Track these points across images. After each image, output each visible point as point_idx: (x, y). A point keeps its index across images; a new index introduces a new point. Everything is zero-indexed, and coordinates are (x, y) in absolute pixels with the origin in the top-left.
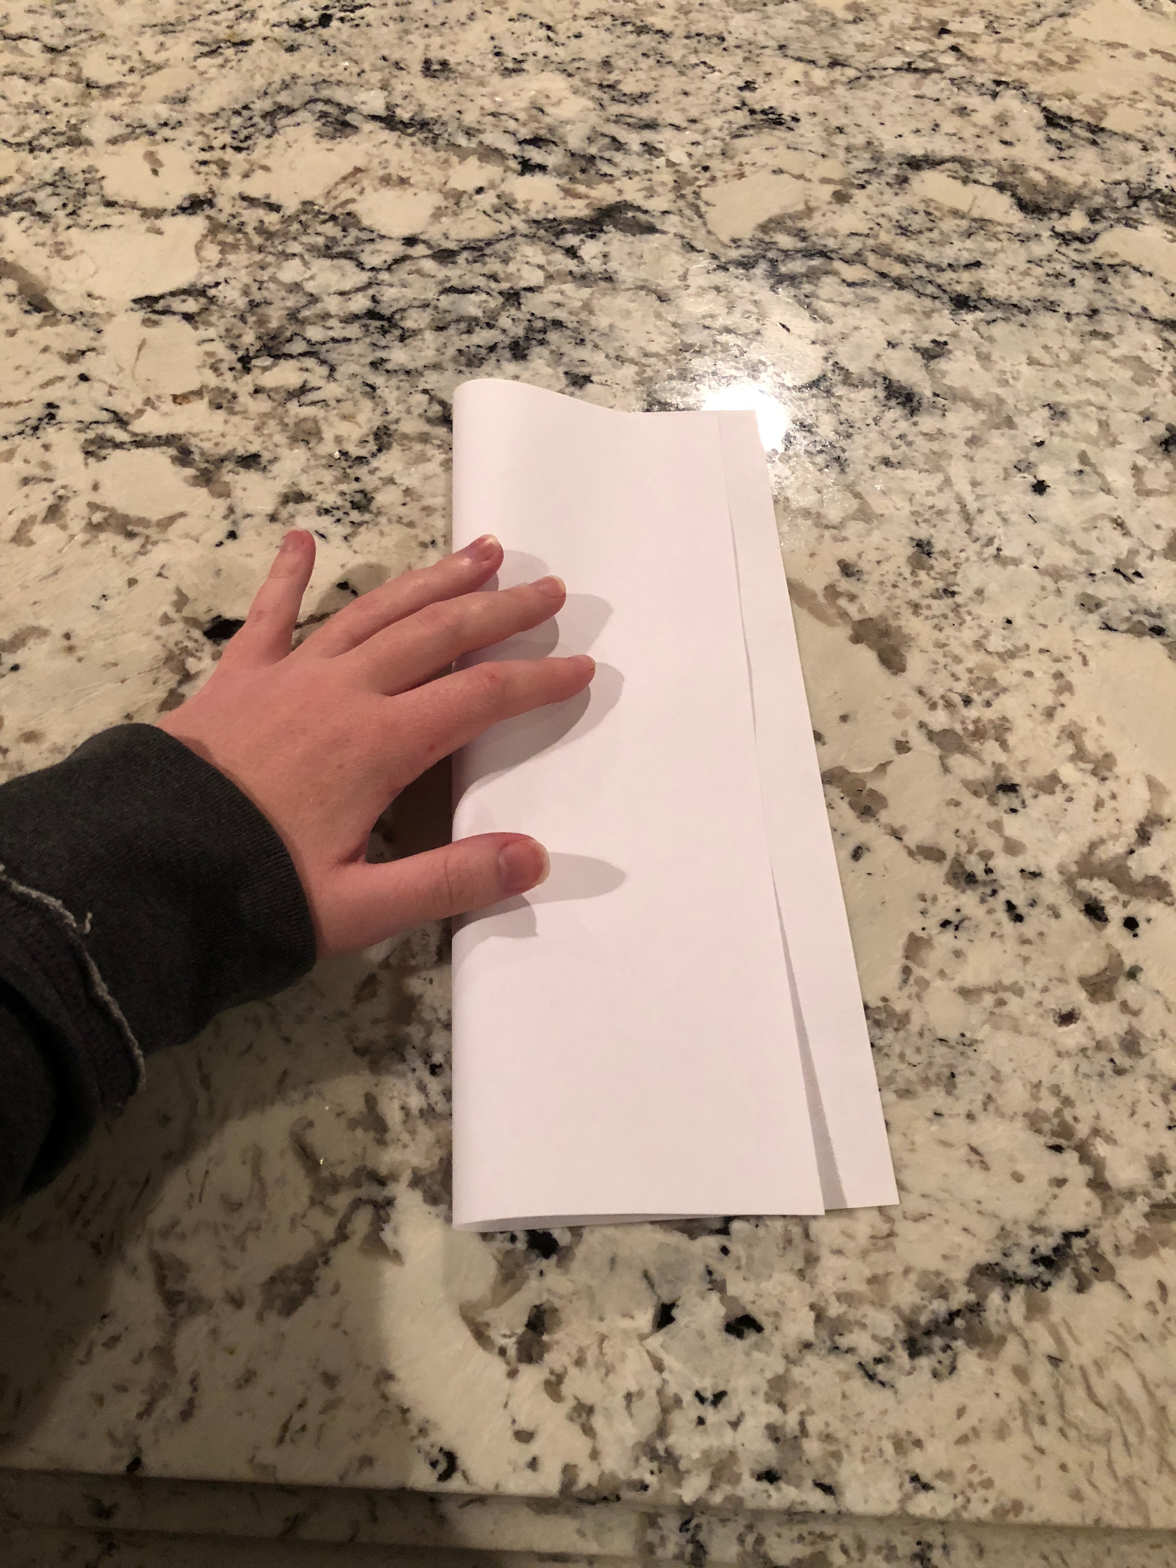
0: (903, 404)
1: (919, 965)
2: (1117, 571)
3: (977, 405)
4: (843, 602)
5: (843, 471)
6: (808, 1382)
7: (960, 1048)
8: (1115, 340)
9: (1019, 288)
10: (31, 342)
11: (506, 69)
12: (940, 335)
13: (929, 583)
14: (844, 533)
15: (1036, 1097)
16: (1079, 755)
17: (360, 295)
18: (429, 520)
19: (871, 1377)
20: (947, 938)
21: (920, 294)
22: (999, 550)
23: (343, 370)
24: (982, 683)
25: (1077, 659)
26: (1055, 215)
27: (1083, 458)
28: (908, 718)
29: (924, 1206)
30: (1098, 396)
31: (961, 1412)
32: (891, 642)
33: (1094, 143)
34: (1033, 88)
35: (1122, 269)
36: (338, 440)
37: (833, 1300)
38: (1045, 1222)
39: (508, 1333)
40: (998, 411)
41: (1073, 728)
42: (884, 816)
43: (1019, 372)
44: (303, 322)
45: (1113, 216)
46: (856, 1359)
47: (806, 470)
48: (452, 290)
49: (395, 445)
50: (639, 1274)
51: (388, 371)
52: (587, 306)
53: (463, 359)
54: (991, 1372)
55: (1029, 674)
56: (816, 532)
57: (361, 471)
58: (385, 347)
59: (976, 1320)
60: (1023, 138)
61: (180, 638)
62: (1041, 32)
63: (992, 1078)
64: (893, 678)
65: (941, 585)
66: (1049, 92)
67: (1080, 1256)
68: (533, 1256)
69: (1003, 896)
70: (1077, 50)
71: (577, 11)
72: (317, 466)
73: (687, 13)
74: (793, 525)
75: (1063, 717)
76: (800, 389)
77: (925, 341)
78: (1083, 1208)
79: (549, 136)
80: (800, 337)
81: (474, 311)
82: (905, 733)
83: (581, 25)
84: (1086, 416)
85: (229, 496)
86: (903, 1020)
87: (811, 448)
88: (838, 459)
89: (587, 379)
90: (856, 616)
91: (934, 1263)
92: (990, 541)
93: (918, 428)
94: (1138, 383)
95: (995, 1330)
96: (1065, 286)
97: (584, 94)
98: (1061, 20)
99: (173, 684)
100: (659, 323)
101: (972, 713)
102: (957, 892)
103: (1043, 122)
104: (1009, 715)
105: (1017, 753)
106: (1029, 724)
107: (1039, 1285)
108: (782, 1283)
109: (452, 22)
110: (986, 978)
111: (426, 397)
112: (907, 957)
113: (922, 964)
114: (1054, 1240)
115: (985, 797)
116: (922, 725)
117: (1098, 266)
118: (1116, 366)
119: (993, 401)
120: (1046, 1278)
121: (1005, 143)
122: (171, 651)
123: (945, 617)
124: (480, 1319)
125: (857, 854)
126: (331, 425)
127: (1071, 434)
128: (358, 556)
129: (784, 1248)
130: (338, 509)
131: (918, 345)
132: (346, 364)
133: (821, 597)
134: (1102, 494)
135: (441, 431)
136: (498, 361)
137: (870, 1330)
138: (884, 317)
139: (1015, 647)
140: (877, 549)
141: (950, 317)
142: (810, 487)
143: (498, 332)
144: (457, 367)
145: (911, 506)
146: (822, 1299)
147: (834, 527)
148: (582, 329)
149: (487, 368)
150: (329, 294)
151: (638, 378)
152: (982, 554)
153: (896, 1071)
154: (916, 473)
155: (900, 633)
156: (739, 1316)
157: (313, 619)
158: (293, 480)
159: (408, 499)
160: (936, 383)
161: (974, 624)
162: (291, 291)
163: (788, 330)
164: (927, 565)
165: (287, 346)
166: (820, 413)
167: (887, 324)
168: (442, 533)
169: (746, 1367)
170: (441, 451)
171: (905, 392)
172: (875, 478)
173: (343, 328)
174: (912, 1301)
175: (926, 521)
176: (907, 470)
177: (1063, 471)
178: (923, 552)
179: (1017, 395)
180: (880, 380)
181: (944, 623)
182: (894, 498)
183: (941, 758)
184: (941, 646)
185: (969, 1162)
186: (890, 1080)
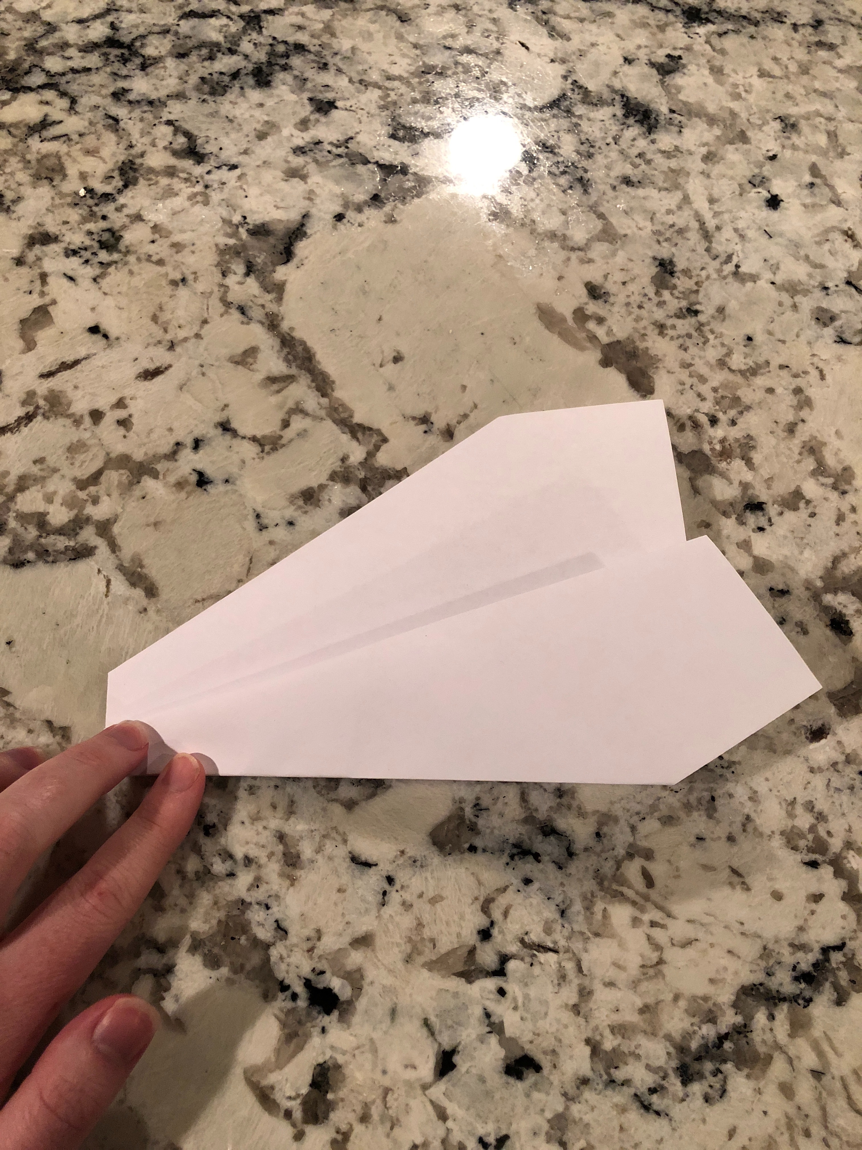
0: (641, 122)
2: (849, 283)
3: (712, 121)
4: (591, 325)
5: (586, 191)
6: (587, 1118)
7: (719, 771)
8: (839, 50)
12: (675, 49)
13: (674, 304)
14: (591, 255)
15: (791, 815)
16: (820, 470)
17: (99, 21)
18: (179, 257)
19: (647, 1107)
21: (653, 8)
22: (737, 266)
23: (86, 101)
24: (726, 402)
25: (814, 374)
27: (814, 170)
29: (690, 932)
30: (826, 107)
31: (732, 1134)
32: (639, 365)
36: (83, 176)
37: (607, 1033)
38: (804, 938)
39: (293, 1094)
40: (731, 126)
41: (813, 443)
43: (750, 85)
44: (41, 53)
46: (632, 1091)
47: (550, 191)
48: (192, 14)
49: (142, 182)
50: (417, 1023)
51: (130, 102)
52: (329, 29)
53: (206, 88)
54: (759, 1091)
55: (770, 391)
56: (563, 254)
57: (108, 209)
58: (126, 77)
59: (744, 1041)
63: (750, 798)
64: (641, 400)
65: (684, 304)
67: (838, 969)
68: (315, 1013)
72: (62, 205)
74: (540, 249)
75: (803, 433)
76: (541, 109)
77: (660, 56)
78: (841, 922)
80: (539, 55)
81: (216, 37)
84: (815, 128)
87: (554, 169)
89: (331, 105)
90: (605, 339)
91: (702, 989)
92: (729, 258)
93: (656, 146)
95: (762, 1049)
100: (400, 44)
101: (718, 432)
104: (753, 433)
105: (762, 471)
106: (773, 441)
107: (801, 1002)
108: (558, 1021)
111: (171, 128)
114: (812, 957)
115: (734, 517)
118: (841, 77)
119: (725, 115)
120: (807, 994)
123: (689, 336)
124: (265, 1083)
126: (74, 161)
127: (802, 146)
128: (108, 297)
129: (559, 984)
130: (86, 249)
131: (653, 60)
132: (87, 95)
133: (570, 322)
134: (833, 205)
135: (187, 164)
136: (242, 88)
137: (644, 1061)
138: (620, 32)
139: (756, 364)
140: (622, 270)
141: (683, 30)
142: (555, 209)
143: (241, 57)
144: (201, 96)
145: (653, 225)
146: (597, 1033)
147: (579, 249)
148: (325, 52)
149: (231, 96)
150: (67, 23)
151: (382, 103)
152: (722, 271)
153: (659, 799)
154: (656, 191)
155: (647, 354)
156: (518, 1057)
157: (65, 366)
158: (39, 220)
159: (157, 236)
160: (672, 99)
161: (717, 342)
162: (28, 21)
163: (527, 48)
164: (670, 284)
165: (26, 78)
166: (561, 134)
167: (622, 39)
168: (192, 270)
169: (527, 1109)
170: (188, 184)
171: (643, 109)
172: (616, 197)
173: (83, 58)
174: (683, 1029)
175: (666, 240)
176: (647, 189)
177: (796, 184)
178: (666, 271)
179: (749, 108)
180: (618, 98)
181: (689, 343)
182: (636, 217)
183: (691, 480)
184: (687, 366)
185: (731, 884)
186: (653, 808)
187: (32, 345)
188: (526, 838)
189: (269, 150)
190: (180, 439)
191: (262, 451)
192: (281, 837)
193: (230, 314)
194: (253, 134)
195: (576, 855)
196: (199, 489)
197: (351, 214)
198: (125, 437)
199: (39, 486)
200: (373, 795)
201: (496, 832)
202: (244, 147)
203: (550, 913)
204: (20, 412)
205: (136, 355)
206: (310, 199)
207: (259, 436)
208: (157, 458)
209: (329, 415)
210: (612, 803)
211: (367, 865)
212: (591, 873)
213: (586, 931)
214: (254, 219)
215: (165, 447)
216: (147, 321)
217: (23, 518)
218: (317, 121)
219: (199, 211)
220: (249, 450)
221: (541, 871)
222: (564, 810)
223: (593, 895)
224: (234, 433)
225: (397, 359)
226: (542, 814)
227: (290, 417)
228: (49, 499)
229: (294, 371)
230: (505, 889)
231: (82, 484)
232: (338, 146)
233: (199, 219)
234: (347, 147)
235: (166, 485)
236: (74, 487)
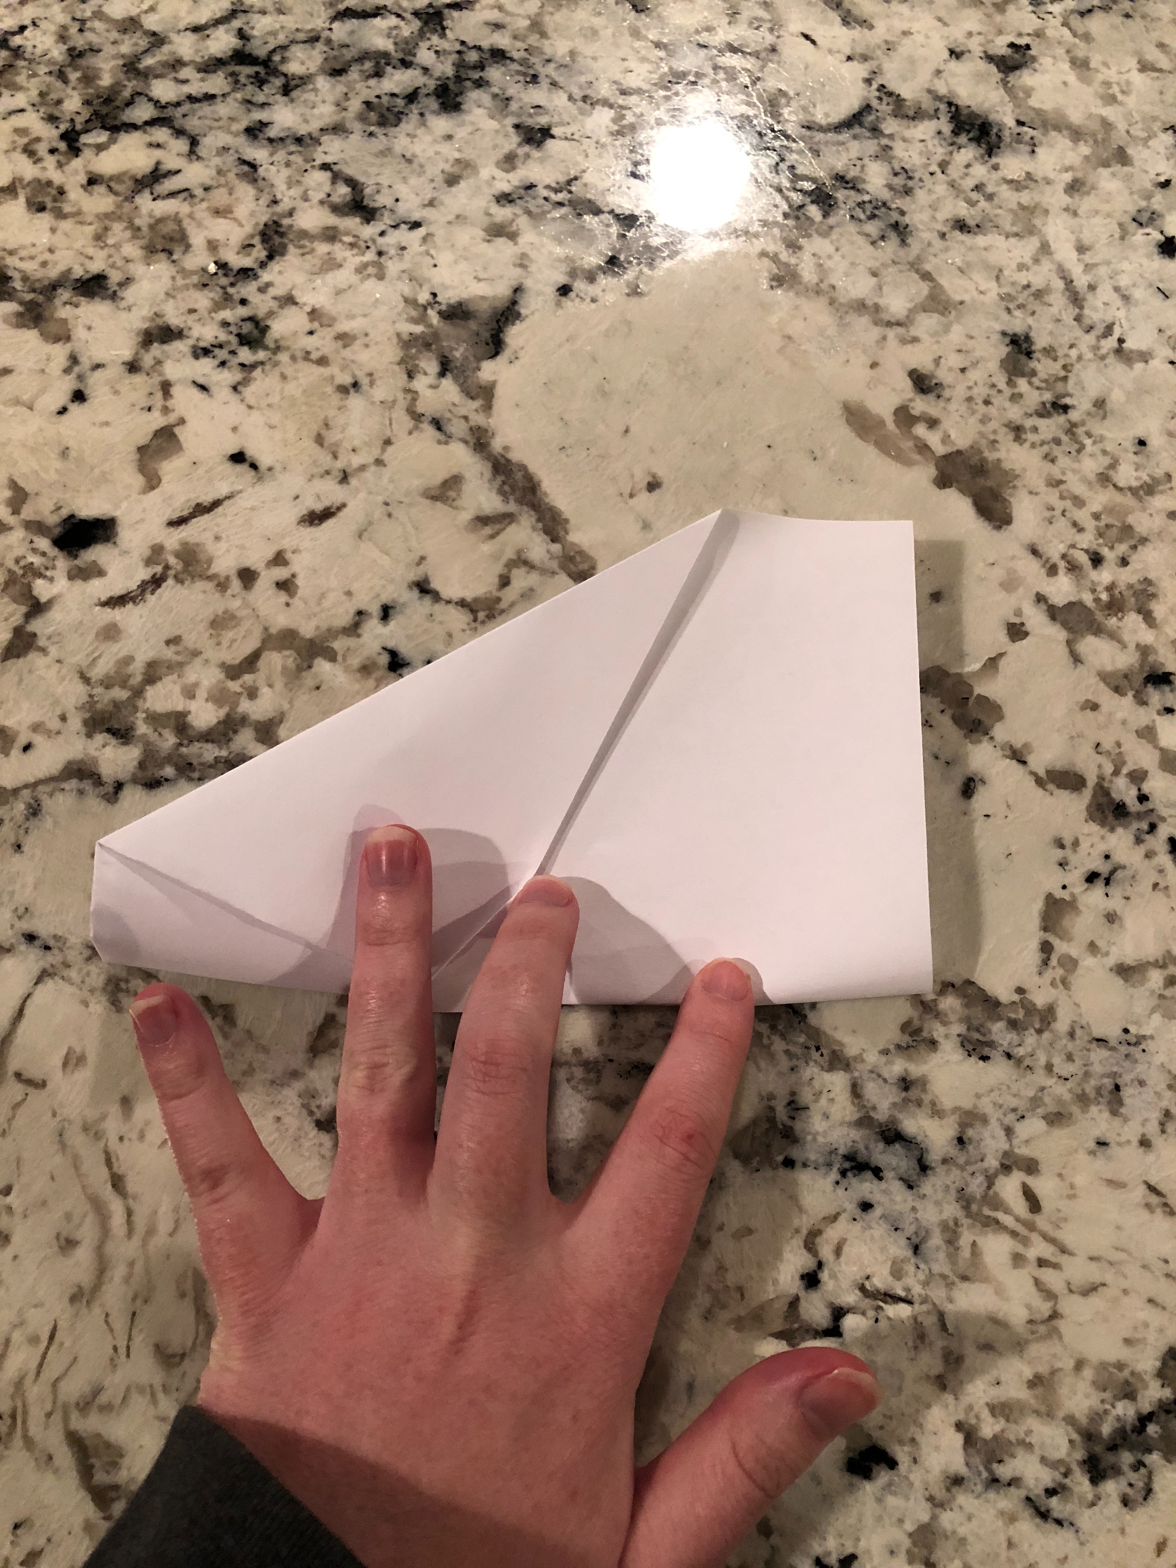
0: (977, 140)
1: (1061, 938)
3: (1076, 134)
4: (920, 430)
5: (903, 243)
6: (962, 1531)
7: (1124, 1049)
12: (1020, 35)
13: (1033, 397)
14: (914, 332)
17: (222, 28)
18: (347, 353)
19: (1044, 1515)
20: (1093, 898)
22: (1121, 341)
23: (210, 143)
24: (1113, 533)
28: (1021, 590)
29: (1093, 1273)
31: (1161, 1547)
32: (989, 483)
36: (213, 246)
37: (985, 1414)
40: (1105, 141)
42: (1000, 732)
43: (1128, 83)
44: (146, 75)
46: (1023, 1493)
47: (853, 243)
48: (348, 14)
49: (291, 249)
51: (271, 140)
52: (537, 27)
53: (373, 116)
55: (1174, 515)
56: (876, 332)
57: (248, 290)
58: (263, 105)
61: (19, 552)
63: (1170, 1087)
64: (995, 532)
65: (1048, 396)
69: (1164, 831)
72: (186, 287)
74: (843, 325)
76: (838, 128)
77: (1000, 46)
81: (383, 44)
82: (1018, 613)
85: (68, 339)
86: (1048, 1015)
87: (858, 213)
88: (896, 226)
89: (546, 133)
90: (940, 450)
91: (1113, 1352)
92: (1109, 330)
93: (1000, 174)
99: (17, 619)
100: (637, 44)
101: (1104, 576)
102: (1103, 831)
104: (1151, 576)
105: (1168, 630)
110: (1151, 950)
111: (328, 174)
112: (1045, 929)
113: (1065, 936)
115: (1130, 694)
119: (1095, 126)
122: (9, 571)
123: (1057, 442)
125: (969, 788)
126: (200, 225)
128: (255, 414)
129: (916, 1348)
130: (221, 346)
131: (990, 52)
132: (213, 132)
133: (890, 425)
135: (352, 223)
136: (422, 115)
137: (1038, 1452)
138: (942, 14)
139: (1153, 478)
140: (959, 351)
141: (1031, 8)
142: (861, 268)
143: (417, 72)
144: (365, 127)
145: (999, 286)
146: (972, 1414)
147: (899, 324)
148: (533, 60)
149: (408, 125)
150: (179, 31)
151: (616, 128)
152: (1098, 349)
153: (1042, 1089)
154: (1003, 238)
155: (1000, 469)
156: (863, 1449)
157: (202, 509)
158: (156, 309)
159: (316, 325)
160: (1019, 106)
161: (1096, 449)
162: (124, 31)
163: (813, 42)
164: (1027, 369)
165: (128, 111)
166: (866, 161)
167: (945, 24)
168: (367, 370)
169: (879, 1519)
170: (355, 251)
171: (979, 122)
172: (947, 249)
173: (203, 80)
174: (1090, 1407)
175: (1020, 307)
176: (990, 236)
178: (1020, 352)
179: (1128, 116)
180: (943, 107)
181: (1057, 451)
182: (976, 276)
183: (1069, 643)
184: (1056, 483)
185: (1148, 1206)
186: (1035, 1102)
187: (154, 482)
188: (861, 1146)
189: (464, 201)
190: (363, 607)
191: (475, 620)
193: (422, 431)
194: (440, 179)
195: (932, 1169)
196: (392, 674)
197: (580, 285)
198: (288, 605)
199: (175, 676)
201: (821, 1139)
202: (429, 196)
203: (899, 1249)
204: (144, 574)
205: (295, 491)
206: (522, 266)
207: (469, 599)
208: (333, 633)
209: (563, 567)
210: (978, 1096)
212: (953, 1193)
213: (950, 1274)
214: (448, 297)
215: (343, 617)
216: (309, 444)
217: (154, 719)
218: (527, 156)
219: (374, 289)
220: (458, 619)
221: (885, 1192)
222: (912, 1108)
223: (956, 1224)
224: (436, 596)
225: (653, 486)
226: (882, 1114)
227: (510, 571)
228: (190, 693)
229: (512, 507)
230: (835, 1218)
231: (233, 672)
232: (557, 191)
233: (373, 299)
234: (570, 192)
235: (347, 670)
236: (222, 676)
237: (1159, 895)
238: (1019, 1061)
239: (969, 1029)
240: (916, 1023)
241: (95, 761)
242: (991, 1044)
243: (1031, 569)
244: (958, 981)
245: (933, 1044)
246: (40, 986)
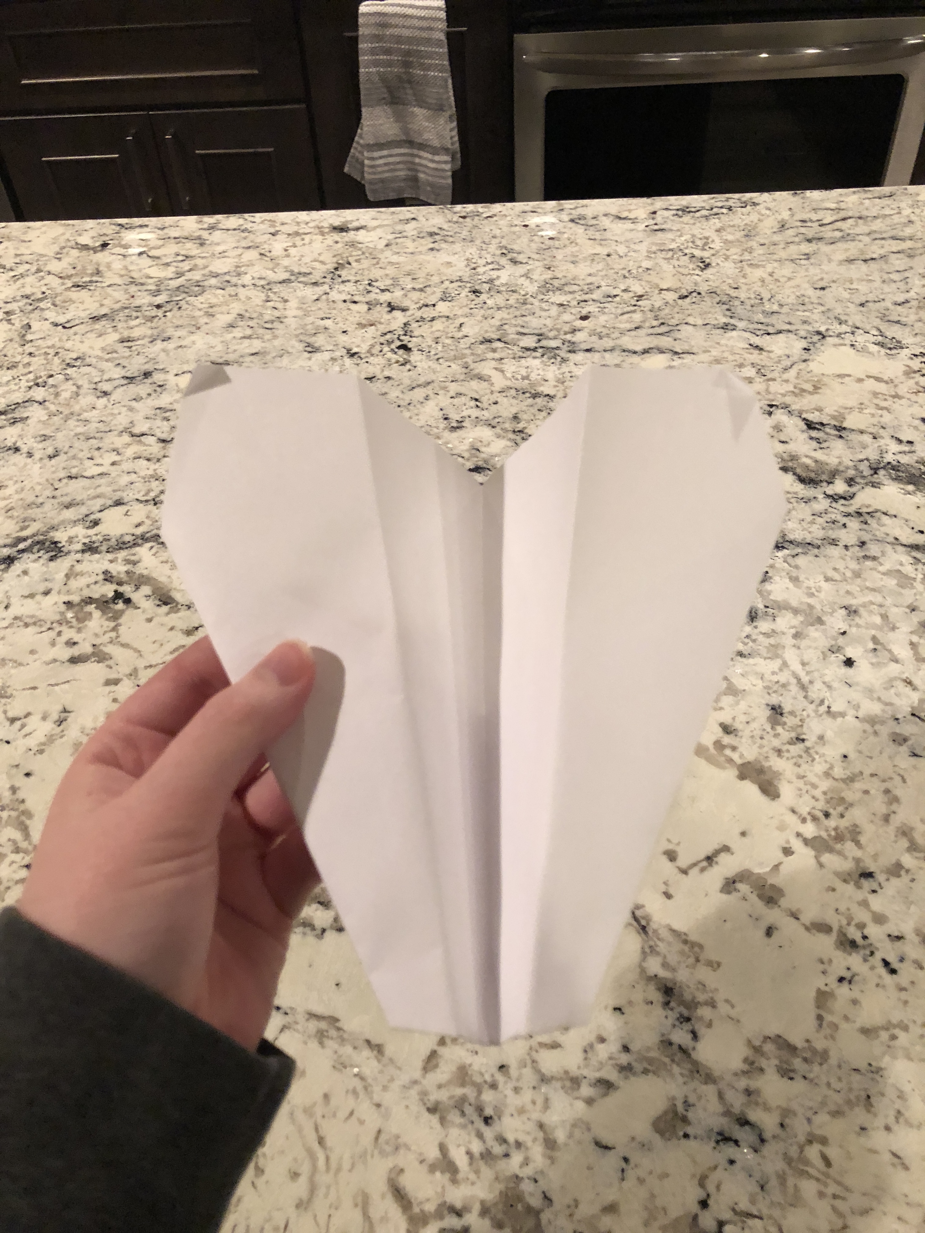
1: (828, 1013)
2: (913, 715)
3: (796, 611)
4: (728, 752)
7: (871, 1075)
8: (881, 560)
9: (810, 532)
10: (162, 625)
11: (452, 427)
13: (786, 735)
14: (721, 704)
16: (913, 847)
20: (843, 991)
22: (829, 707)
24: (834, 801)
25: (898, 779)
26: (825, 484)
27: (874, 639)
28: (788, 831)
29: (865, 1203)
30: (877, 598)
32: (766, 777)
33: (841, 437)
34: (793, 407)
35: (874, 514)
40: (810, 614)
41: (905, 828)
42: (783, 902)
43: (820, 587)
45: (862, 481)
55: (866, 792)
60: (793, 438)
62: (793, 373)
64: (771, 802)
65: (793, 735)
66: (805, 408)
69: (879, 956)
70: (818, 381)
71: (493, 389)
73: (563, 383)
75: (897, 820)
79: (485, 465)
82: (788, 842)
83: (496, 397)
84: (871, 612)
86: (824, 1056)
90: (739, 761)
92: (822, 702)
93: (758, 630)
94: (902, 587)
96: (839, 528)
97: (504, 437)
98: (804, 364)
101: (832, 823)
102: (845, 955)
103: (805, 427)
104: (858, 822)
105: (868, 849)
106: (874, 828)
109: (415, 402)
110: (878, 1020)
112: (818, 1007)
113: (831, 1012)
115: (852, 883)
116: (798, 835)
117: (859, 514)
118: (884, 577)
119: (805, 607)
121: (783, 442)
123: (800, 757)
125: (769, 932)
127: (863, 624)
133: (712, 750)
134: (892, 663)
139: (853, 774)
140: (745, 713)
145: (763, 682)
152: (818, 711)
153: (826, 1097)
154: (762, 660)
155: (772, 770)
160: (765, 599)
161: (821, 760)
164: (781, 722)
172: (734, 665)
175: (775, 692)
176: (756, 659)
177: (863, 650)
178: (777, 713)
179: (821, 602)
181: (800, 761)
182: (750, 678)
183: (816, 857)
184: (801, 777)
185: (893, 1165)
186: (823, 1104)
188: (725, 1127)
192: (541, 1126)
195: (767, 1141)
200: (605, 1095)
201: (703, 1123)
203: (752, 1187)
210: (790, 1100)
211: (607, 1148)
212: (781, 1155)
221: (742, 1154)
222: (753, 1106)
223: (784, 1173)
226: (737, 1109)
230: (716, 1167)
237: (880, 989)
238: (811, 1081)
239: (781, 1061)
240: (751, 1058)
241: (311, 917)
242: (793, 1071)
243: (792, 820)
244: (772, 1035)
245: (762, 1070)
246: (282, 1034)
